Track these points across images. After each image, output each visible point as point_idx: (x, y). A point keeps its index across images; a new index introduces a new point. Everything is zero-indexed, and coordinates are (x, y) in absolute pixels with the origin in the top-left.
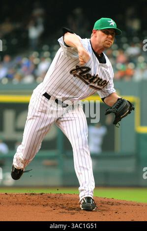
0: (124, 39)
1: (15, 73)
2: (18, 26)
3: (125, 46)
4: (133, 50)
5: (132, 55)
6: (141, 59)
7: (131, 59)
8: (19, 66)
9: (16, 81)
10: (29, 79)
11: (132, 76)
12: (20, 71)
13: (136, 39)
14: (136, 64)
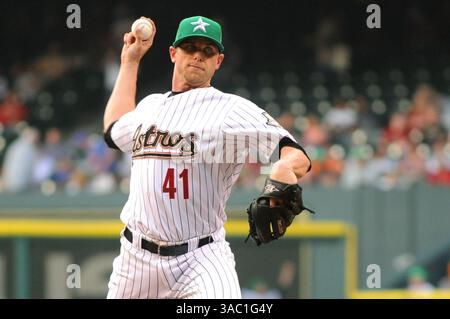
0: (320, 92)
1: (71, 170)
2: (78, 61)
3: (323, 106)
4: (341, 117)
5: (338, 127)
6: (359, 136)
7: (336, 138)
8: (81, 154)
9: (73, 187)
10: (103, 184)
11: (337, 176)
12: (85, 166)
13: (347, 90)
14: (347, 149)
